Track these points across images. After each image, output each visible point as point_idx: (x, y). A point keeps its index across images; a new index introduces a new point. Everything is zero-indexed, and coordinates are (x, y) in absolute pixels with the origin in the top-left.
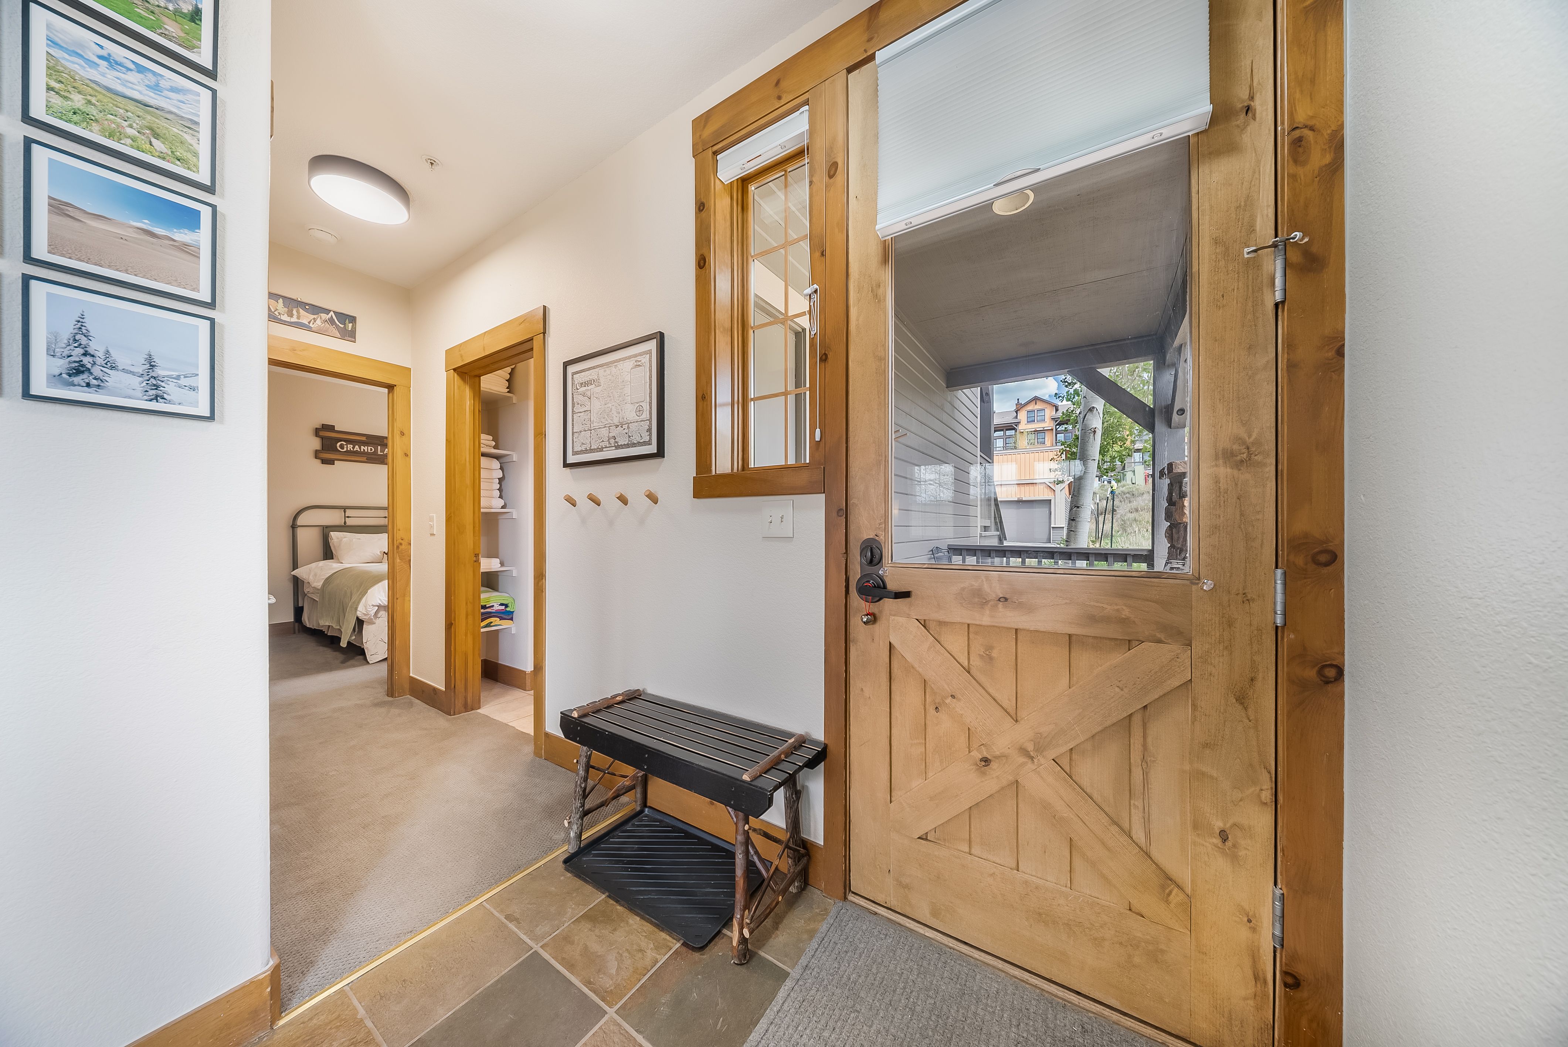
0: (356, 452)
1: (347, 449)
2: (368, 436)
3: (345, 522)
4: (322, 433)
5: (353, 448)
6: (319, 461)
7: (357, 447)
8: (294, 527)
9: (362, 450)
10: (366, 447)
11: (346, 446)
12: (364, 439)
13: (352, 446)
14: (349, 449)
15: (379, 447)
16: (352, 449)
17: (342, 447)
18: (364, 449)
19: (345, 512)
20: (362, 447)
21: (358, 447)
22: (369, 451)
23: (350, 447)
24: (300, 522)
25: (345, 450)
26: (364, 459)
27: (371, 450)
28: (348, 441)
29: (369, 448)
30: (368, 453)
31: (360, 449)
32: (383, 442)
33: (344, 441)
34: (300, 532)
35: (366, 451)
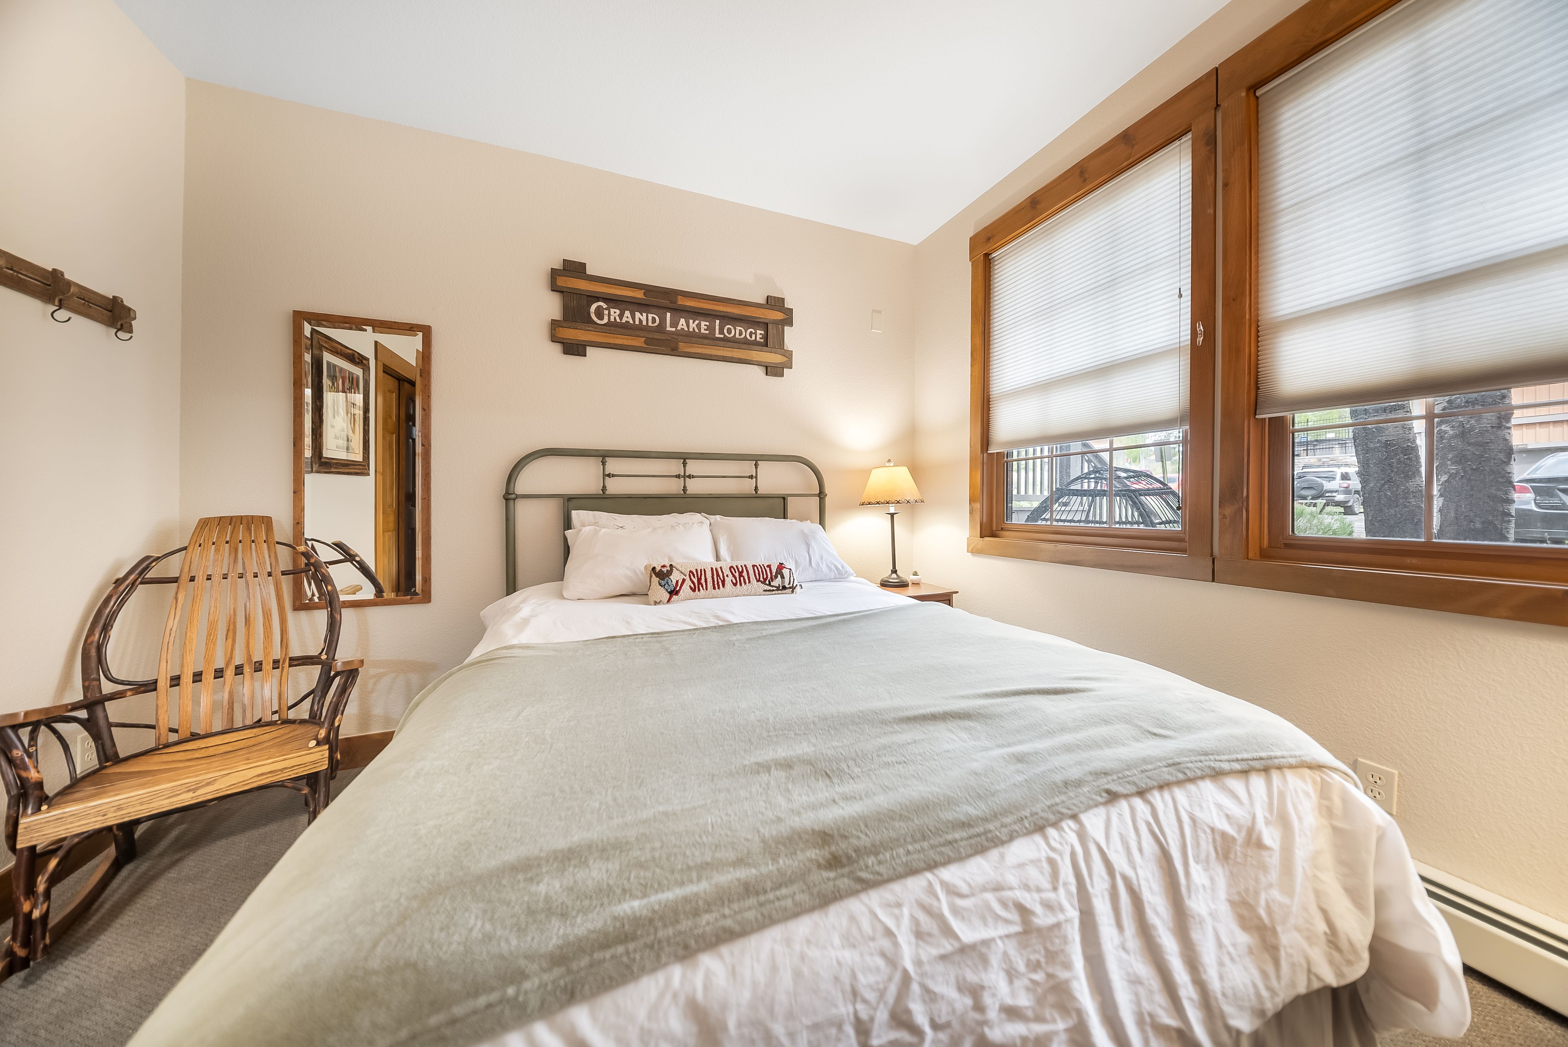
0: (626, 326)
1: (609, 318)
2: (649, 290)
3: (604, 488)
4: (562, 282)
5: (621, 316)
6: (558, 348)
7: (627, 313)
8: (509, 497)
9: (637, 322)
10: (644, 314)
11: (606, 312)
12: (639, 295)
13: (618, 312)
14: (612, 319)
15: (668, 315)
16: (618, 320)
17: (599, 314)
18: (640, 320)
19: (604, 463)
20: (638, 315)
21: (629, 316)
22: (650, 324)
23: (615, 313)
24: (522, 485)
25: (605, 320)
26: (640, 342)
27: (654, 320)
28: (612, 301)
29: (650, 316)
30: (647, 329)
31: (634, 319)
32: (675, 302)
33: (605, 300)
34: (524, 512)
35: (644, 323)
